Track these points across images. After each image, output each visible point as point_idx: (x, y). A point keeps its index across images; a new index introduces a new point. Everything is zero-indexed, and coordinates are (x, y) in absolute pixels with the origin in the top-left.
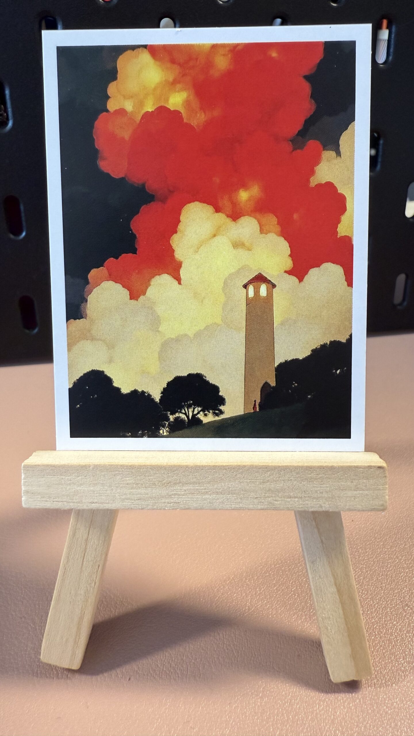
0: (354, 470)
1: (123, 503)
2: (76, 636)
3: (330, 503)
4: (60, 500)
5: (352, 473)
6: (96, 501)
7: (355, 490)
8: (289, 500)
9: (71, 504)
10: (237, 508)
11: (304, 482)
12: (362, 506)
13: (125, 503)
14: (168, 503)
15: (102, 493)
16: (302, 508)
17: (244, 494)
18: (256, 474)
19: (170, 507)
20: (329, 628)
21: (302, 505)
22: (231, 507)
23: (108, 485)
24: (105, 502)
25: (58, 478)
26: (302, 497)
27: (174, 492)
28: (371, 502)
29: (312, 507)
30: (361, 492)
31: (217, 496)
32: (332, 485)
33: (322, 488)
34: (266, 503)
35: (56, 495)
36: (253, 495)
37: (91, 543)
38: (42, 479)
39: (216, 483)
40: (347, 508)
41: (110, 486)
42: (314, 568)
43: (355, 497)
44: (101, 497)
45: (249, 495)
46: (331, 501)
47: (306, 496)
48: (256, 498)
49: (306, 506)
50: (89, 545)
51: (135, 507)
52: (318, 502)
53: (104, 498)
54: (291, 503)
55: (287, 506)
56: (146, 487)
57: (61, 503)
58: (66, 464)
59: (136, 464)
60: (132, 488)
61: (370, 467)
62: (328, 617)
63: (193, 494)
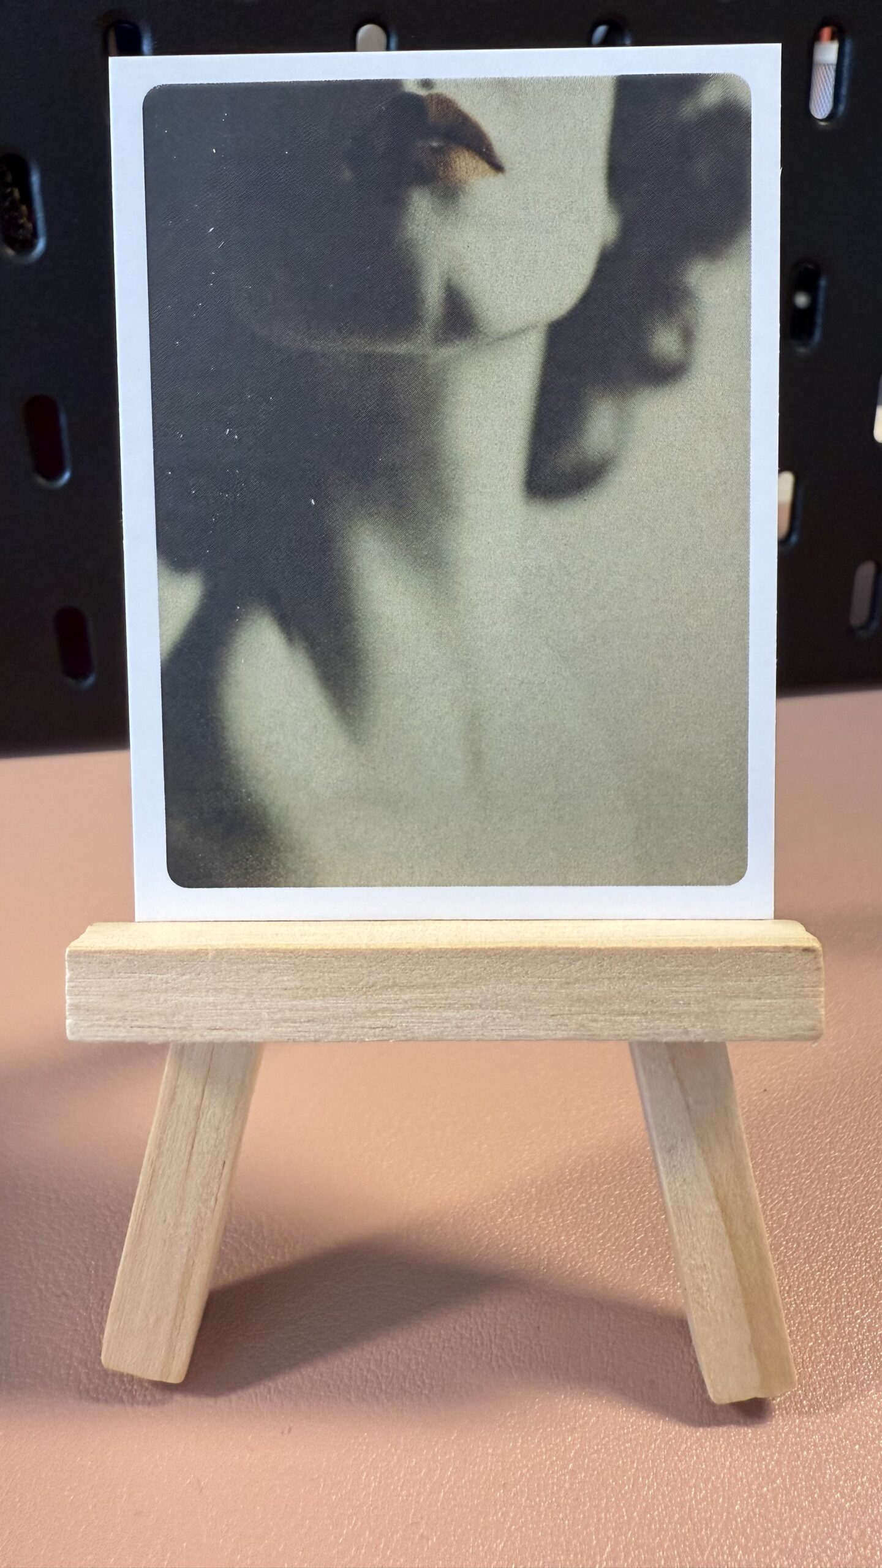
0: (754, 956)
1: (276, 1030)
2: (177, 1312)
3: (704, 1024)
4: (146, 1024)
5: (751, 961)
6: (219, 1024)
7: (756, 998)
8: (621, 1018)
9: (169, 1032)
10: (513, 1036)
11: (652, 981)
12: (771, 1030)
13: (280, 1029)
14: (371, 1028)
15: (234, 1009)
16: (647, 1035)
17: (526, 1009)
18: (552, 965)
19: (375, 1036)
20: (705, 1289)
21: (646, 1029)
22: (502, 1036)
23: (246, 991)
24: (239, 1027)
25: (142, 978)
26: (647, 1012)
27: (385, 1005)
28: (790, 1022)
29: (667, 1034)
30: (768, 1001)
31: (473, 1011)
32: (709, 987)
33: (688, 995)
34: (573, 1026)
35: (137, 1014)
36: (545, 1010)
37: (209, 1114)
38: (109, 980)
39: (469, 985)
40: (741, 1033)
41: (250, 994)
42: (672, 1163)
43: (756, 1012)
44: (231, 1017)
45: (539, 1010)
46: (707, 1020)
47: (655, 1010)
48: (553, 1015)
49: (657, 1032)
50: (204, 1119)
51: (302, 1036)
52: (681, 1022)
53: (237, 1018)
54: (624, 1026)
55: (617, 1032)
56: (324, 996)
57: (148, 1030)
58: (159, 948)
59: (303, 947)
60: (295, 998)
61: (786, 949)
62: (702, 1264)
63: (422, 1010)
